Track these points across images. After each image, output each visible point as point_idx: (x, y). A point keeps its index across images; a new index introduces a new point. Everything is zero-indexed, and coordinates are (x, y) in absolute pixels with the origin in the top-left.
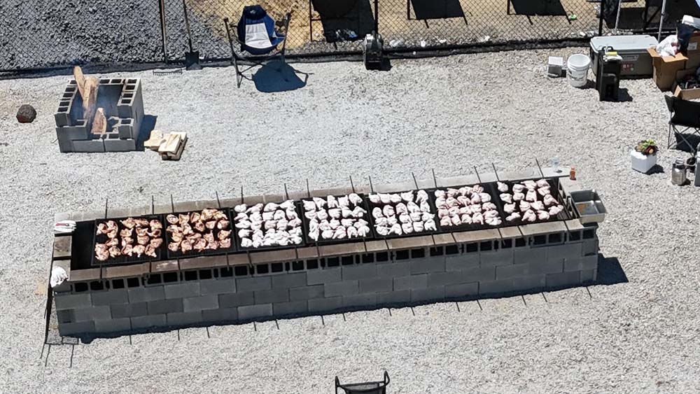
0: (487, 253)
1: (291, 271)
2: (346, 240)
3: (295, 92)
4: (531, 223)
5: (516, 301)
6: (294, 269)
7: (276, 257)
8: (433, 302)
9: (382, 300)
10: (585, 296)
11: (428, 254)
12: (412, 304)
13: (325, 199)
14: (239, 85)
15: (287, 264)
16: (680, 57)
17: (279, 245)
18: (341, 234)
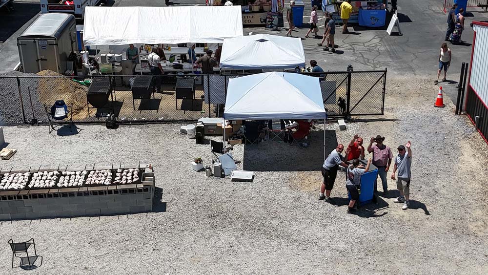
0: (102, 196)
1: (17, 199)
2: (43, 188)
3: (72, 136)
4: (123, 184)
5: (115, 218)
6: (18, 199)
7: (11, 193)
8: (80, 216)
9: (58, 214)
10: (145, 217)
11: (76, 195)
12: (71, 217)
13: (43, 172)
14: (50, 133)
15: (15, 197)
16: (229, 127)
17: (14, 189)
18: (42, 185)
